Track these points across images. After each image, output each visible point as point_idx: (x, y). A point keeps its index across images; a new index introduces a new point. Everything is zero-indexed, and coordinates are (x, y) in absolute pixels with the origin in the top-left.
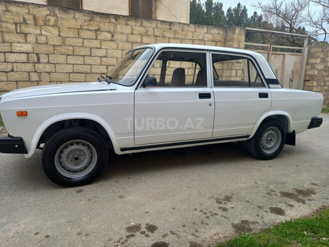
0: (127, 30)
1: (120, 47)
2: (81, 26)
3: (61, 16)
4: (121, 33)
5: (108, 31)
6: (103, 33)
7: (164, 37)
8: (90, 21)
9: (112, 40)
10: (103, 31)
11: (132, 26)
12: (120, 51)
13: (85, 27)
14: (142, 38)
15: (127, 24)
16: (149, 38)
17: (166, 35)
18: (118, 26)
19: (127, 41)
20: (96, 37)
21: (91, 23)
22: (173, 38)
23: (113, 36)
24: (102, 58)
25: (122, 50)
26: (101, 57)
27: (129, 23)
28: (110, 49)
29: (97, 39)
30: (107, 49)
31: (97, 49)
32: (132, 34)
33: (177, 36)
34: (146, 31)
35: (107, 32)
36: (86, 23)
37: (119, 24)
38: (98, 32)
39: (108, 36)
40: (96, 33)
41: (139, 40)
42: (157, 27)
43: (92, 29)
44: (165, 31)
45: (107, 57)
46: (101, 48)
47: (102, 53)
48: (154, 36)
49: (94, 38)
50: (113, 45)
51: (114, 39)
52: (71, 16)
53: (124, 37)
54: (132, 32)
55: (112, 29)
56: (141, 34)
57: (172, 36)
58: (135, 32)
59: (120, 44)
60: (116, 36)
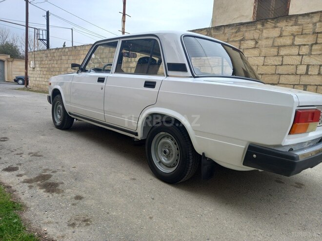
0: (275, 33)
2: (228, 39)
3: (215, 33)
4: (267, 38)
5: (252, 38)
6: (247, 42)
8: (236, 32)
9: (255, 48)
10: (247, 40)
11: (282, 28)
12: (262, 58)
13: (231, 40)
14: (294, 39)
15: (275, 27)
16: (304, 38)
18: (264, 31)
19: (273, 46)
20: (240, 47)
21: (238, 34)
23: (257, 43)
25: (265, 57)
27: (278, 25)
28: (251, 57)
30: (248, 58)
32: (280, 36)
34: (301, 30)
35: (251, 40)
36: (232, 36)
37: (267, 28)
38: (242, 42)
39: (252, 43)
40: (240, 43)
41: (289, 42)
42: (320, 21)
43: (237, 39)
50: (256, 52)
51: (257, 46)
52: (221, 33)
53: (270, 42)
54: (281, 33)
55: (256, 36)
56: (292, 35)
58: (284, 34)
59: (263, 51)
60: (260, 42)
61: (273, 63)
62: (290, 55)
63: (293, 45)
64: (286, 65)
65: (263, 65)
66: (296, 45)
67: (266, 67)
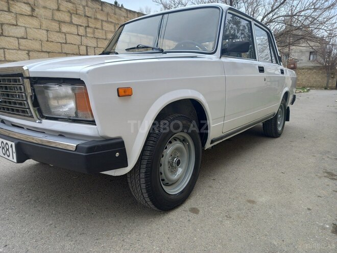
0: (52, 4)
1: (44, 26)
4: (45, 7)
6: (19, 4)
7: (96, 19)
9: (32, 16)
10: (18, 1)
12: (45, 32)
14: (71, 17)
17: (99, 16)
19: (53, 20)
20: (9, 8)
22: (106, 21)
23: (33, 10)
24: (21, 40)
25: (47, 31)
26: (18, 38)
28: (30, 28)
29: (9, 11)
30: (26, 28)
31: (12, 26)
32: (58, 10)
33: (110, 20)
34: (75, 9)
35: (25, 3)
38: (11, 2)
39: (27, 9)
40: (8, 3)
41: (67, 19)
42: (87, 6)
44: (96, 12)
45: (27, 38)
46: (16, 25)
47: (19, 32)
48: (86, 16)
49: (6, 9)
50: (35, 22)
51: (35, 14)
53: (48, 14)
54: (58, 7)
56: (69, 12)
57: (105, 19)
58: (62, 8)
59: (44, 23)
60: (36, 9)
61: (58, 40)
62: (71, 34)
63: (71, 23)
64: (70, 44)
65: (47, 41)
66: (74, 24)
67: (51, 44)
